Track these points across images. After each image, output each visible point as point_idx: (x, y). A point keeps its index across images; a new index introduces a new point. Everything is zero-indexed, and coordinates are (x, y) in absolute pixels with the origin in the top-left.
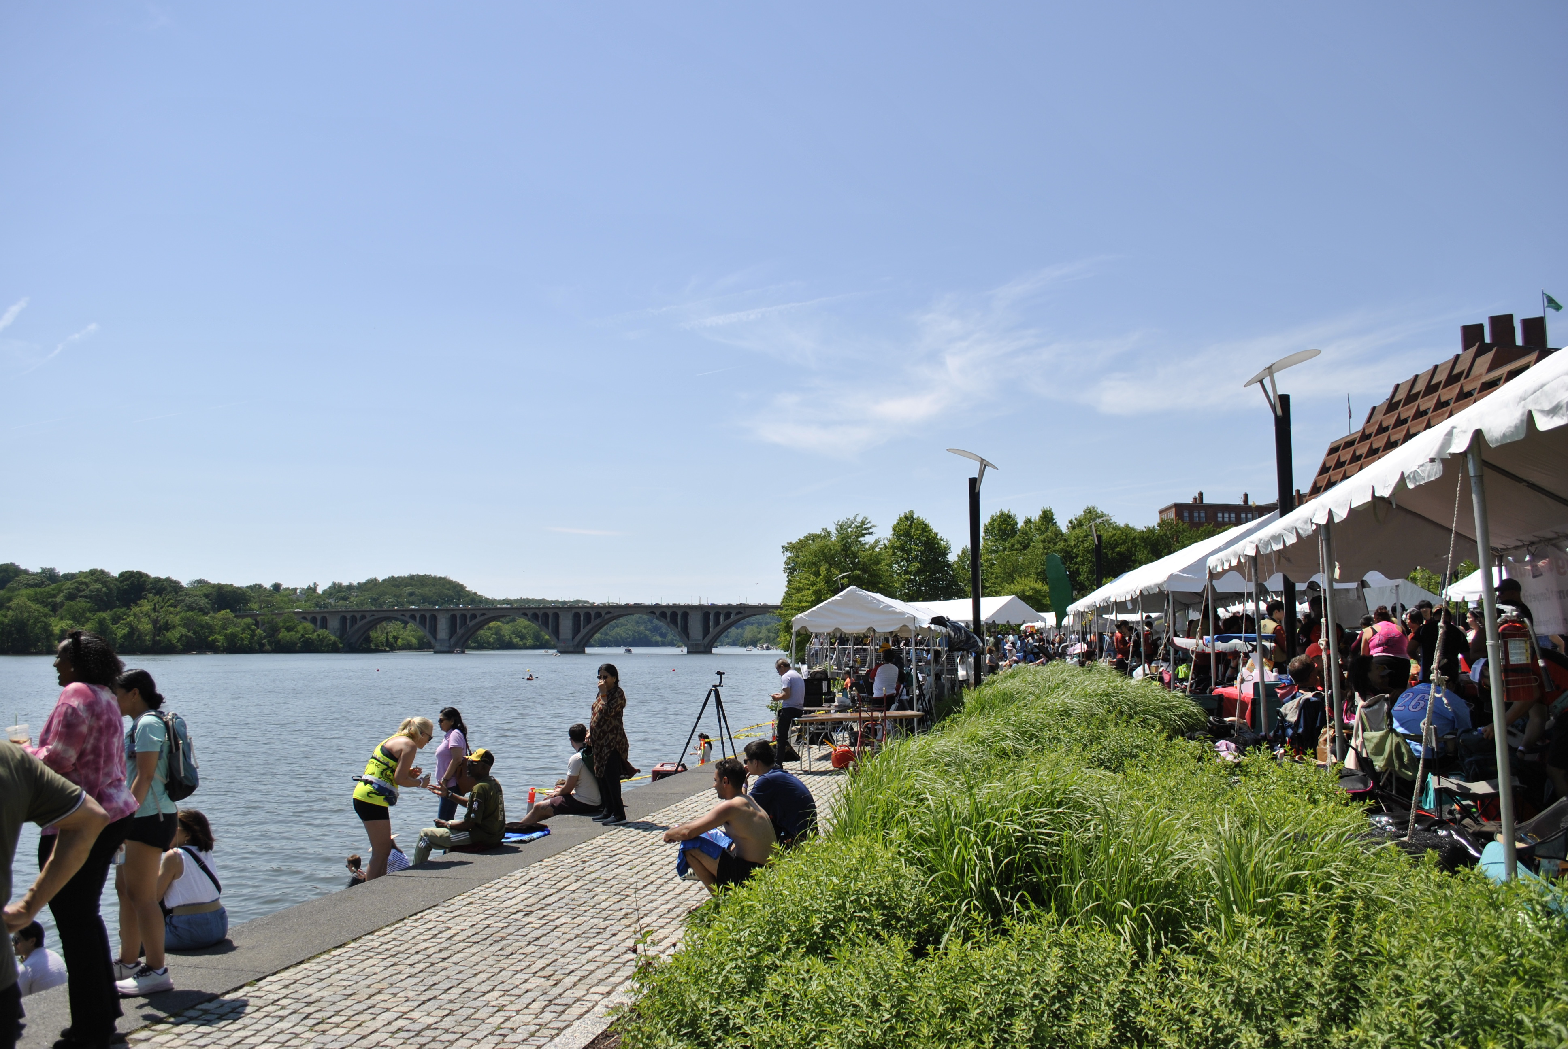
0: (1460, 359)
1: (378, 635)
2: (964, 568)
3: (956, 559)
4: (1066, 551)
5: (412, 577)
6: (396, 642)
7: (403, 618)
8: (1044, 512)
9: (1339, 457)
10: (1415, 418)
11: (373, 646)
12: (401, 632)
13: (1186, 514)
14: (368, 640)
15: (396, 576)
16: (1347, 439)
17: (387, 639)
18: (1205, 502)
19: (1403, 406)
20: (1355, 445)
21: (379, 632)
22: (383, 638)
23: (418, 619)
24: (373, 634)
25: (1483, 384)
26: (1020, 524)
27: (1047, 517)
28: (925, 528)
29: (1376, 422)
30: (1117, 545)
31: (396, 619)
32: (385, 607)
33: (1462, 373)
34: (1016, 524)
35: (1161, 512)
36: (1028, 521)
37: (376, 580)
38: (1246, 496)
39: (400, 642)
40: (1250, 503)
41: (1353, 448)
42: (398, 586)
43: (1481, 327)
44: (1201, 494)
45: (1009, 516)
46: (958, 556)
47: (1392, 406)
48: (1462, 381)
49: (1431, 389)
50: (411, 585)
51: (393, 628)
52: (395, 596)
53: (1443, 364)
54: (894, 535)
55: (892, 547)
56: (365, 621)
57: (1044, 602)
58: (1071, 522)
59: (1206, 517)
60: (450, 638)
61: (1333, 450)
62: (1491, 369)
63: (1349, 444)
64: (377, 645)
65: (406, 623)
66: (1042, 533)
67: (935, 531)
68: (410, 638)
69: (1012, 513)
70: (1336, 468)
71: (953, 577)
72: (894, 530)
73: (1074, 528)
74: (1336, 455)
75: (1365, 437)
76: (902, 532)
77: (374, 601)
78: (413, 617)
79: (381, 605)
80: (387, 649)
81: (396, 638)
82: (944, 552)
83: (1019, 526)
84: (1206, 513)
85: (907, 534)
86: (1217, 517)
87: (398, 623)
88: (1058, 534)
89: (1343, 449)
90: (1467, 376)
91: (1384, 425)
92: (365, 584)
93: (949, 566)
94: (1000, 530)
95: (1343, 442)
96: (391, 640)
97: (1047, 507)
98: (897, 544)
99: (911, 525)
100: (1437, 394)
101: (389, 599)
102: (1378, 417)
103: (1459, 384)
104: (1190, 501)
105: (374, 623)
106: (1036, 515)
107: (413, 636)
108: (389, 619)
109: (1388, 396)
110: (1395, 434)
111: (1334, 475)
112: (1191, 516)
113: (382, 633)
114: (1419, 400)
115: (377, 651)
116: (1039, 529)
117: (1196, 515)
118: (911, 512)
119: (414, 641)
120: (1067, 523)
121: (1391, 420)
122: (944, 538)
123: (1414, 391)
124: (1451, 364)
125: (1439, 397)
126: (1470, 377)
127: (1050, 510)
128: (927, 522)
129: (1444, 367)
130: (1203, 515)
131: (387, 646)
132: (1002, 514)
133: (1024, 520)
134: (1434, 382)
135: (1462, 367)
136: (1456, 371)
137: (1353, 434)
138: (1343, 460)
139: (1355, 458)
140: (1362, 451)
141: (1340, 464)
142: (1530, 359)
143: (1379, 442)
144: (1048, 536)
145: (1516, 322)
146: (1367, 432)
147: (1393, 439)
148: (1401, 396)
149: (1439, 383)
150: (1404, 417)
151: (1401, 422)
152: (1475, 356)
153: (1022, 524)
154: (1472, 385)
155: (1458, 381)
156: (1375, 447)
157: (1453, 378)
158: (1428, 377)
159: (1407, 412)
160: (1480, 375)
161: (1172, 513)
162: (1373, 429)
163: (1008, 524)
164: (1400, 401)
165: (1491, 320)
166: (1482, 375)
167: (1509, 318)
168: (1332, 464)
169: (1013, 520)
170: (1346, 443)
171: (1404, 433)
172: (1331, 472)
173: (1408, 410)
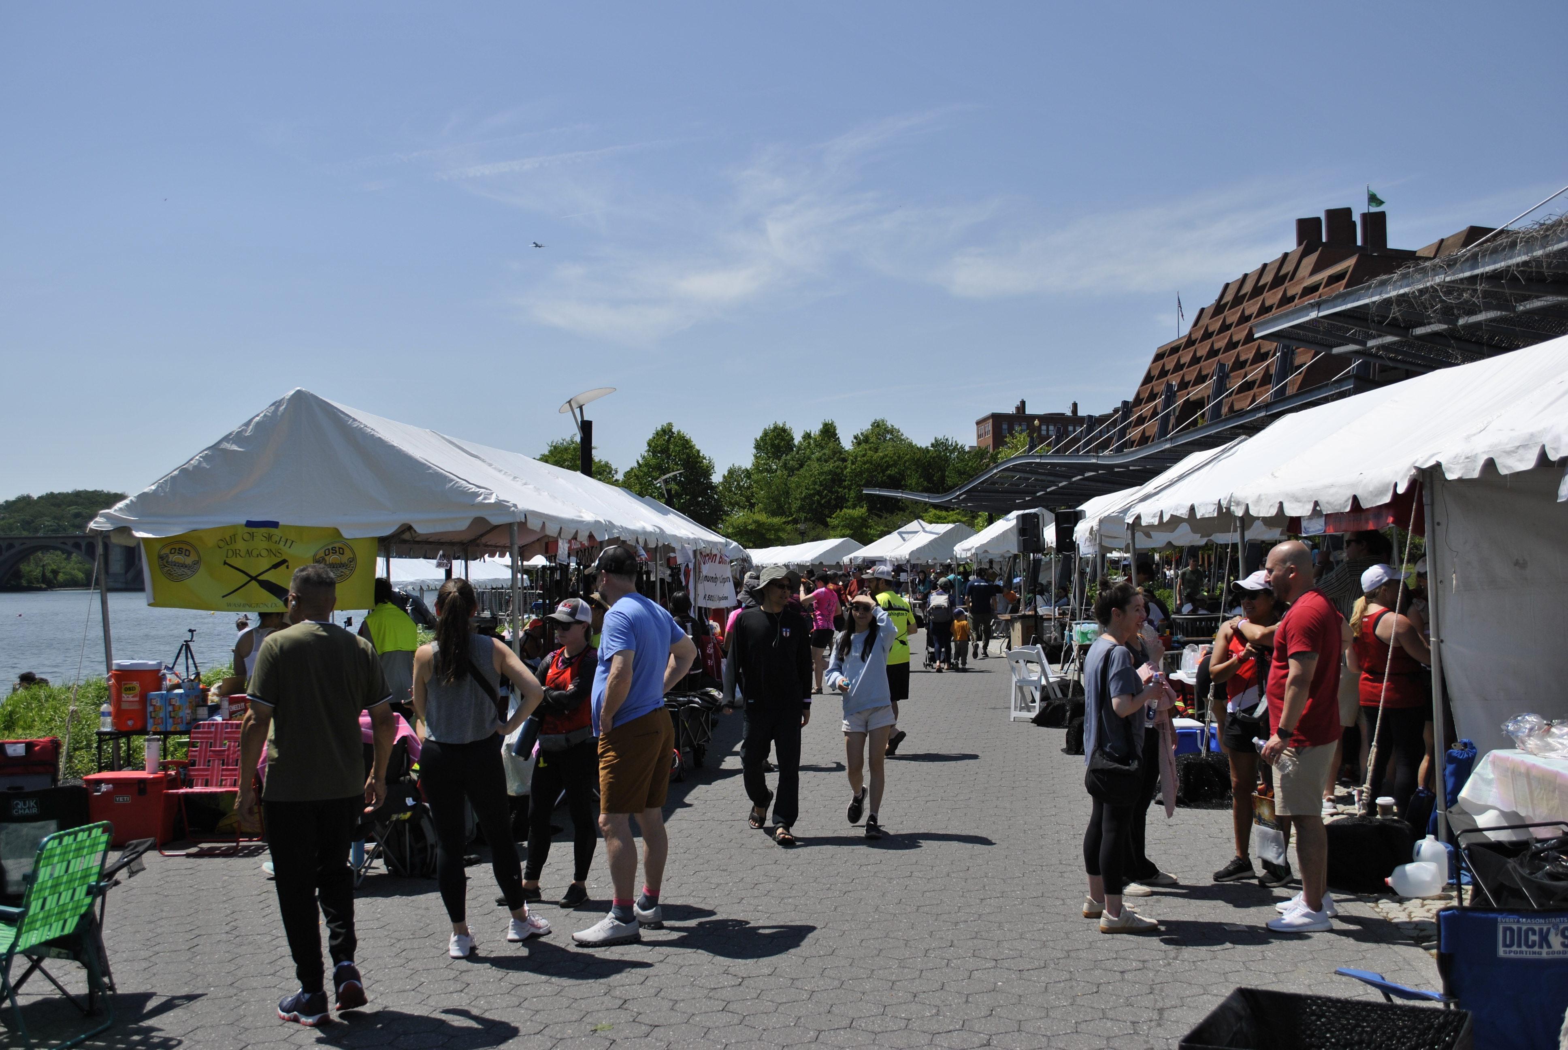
0: (1289, 258)
1: (30, 568)
2: (731, 491)
3: (721, 480)
4: (836, 474)
5: (78, 494)
6: (55, 578)
7: (63, 546)
8: (825, 425)
9: (1164, 365)
10: (1239, 323)
11: (24, 583)
12: (63, 564)
13: (1005, 426)
14: (18, 575)
15: (56, 491)
16: (1174, 345)
17: (44, 575)
18: (1028, 412)
19: (1229, 309)
20: (1180, 352)
21: (32, 565)
22: (37, 572)
23: (83, 547)
24: (24, 568)
25: (1305, 288)
26: (798, 439)
27: (829, 431)
28: (686, 444)
29: (1202, 327)
30: (888, 467)
31: (56, 548)
32: (40, 534)
33: (1287, 274)
34: (793, 439)
35: (978, 423)
36: (807, 436)
37: (29, 497)
38: (1075, 405)
39: (61, 577)
40: (1080, 413)
41: (1177, 355)
42: (59, 505)
43: (1318, 220)
44: (1023, 403)
45: (784, 430)
46: (724, 477)
47: (1219, 308)
48: (1286, 284)
49: (1257, 291)
50: (77, 504)
51: (51, 560)
52: (55, 518)
53: (1272, 263)
54: (649, 451)
55: (647, 465)
56: (13, 551)
57: (768, 536)
58: (855, 438)
59: (1028, 429)
60: (126, 572)
61: (1159, 357)
62: (1314, 272)
63: (1175, 350)
64: (30, 582)
65: (69, 554)
66: (822, 448)
67: (697, 447)
68: (76, 572)
69: (787, 427)
70: (1159, 378)
71: (717, 501)
72: (649, 445)
73: (859, 444)
74: (1161, 362)
75: (1190, 342)
76: (659, 449)
77: (26, 524)
78: (77, 546)
79: (36, 530)
80: (44, 586)
81: (55, 572)
82: (707, 472)
83: (796, 442)
84: (1028, 426)
85: (665, 451)
86: (1041, 430)
87: (59, 553)
88: (838, 451)
89: (1169, 355)
90: (1292, 279)
91: (1210, 330)
92: (14, 502)
93: (713, 488)
94: (773, 445)
95: (1169, 347)
96: (49, 575)
97: (828, 420)
98: (653, 462)
99: (669, 439)
100: (1261, 297)
101: (47, 522)
102: (1205, 321)
103: (1283, 287)
104: (1011, 410)
105: (26, 554)
106: (815, 429)
107: (79, 570)
108: (45, 548)
109: (1217, 297)
110: (1218, 341)
111: (1157, 385)
112: (1010, 429)
113: (37, 565)
114: (1245, 304)
115: (30, 588)
116: (819, 444)
117: (1016, 426)
118: (670, 425)
119: (81, 575)
120: (852, 438)
121: (1216, 326)
122: (707, 456)
123: (1242, 292)
124: (1277, 264)
125: (1263, 301)
126: (1295, 280)
127: (832, 424)
128: (688, 437)
129: (1272, 266)
130: (1024, 427)
131: (43, 582)
132: (776, 428)
133: (802, 434)
134: (1261, 283)
135: (1288, 268)
136: (1282, 273)
137: (1179, 339)
138: (1167, 368)
139: (1179, 367)
140: (1186, 359)
141: (1163, 373)
142: (1350, 263)
143: (1203, 350)
144: (824, 454)
145: (1357, 218)
146: (1193, 337)
147: (1216, 346)
148: (1229, 297)
149: (1265, 286)
150: (1228, 322)
151: (1225, 327)
152: (1304, 254)
153: (800, 439)
154: (1294, 289)
155: (1283, 284)
156: (1199, 354)
157: (1279, 280)
158: (1256, 277)
159: (1232, 316)
160: (1304, 278)
161: (990, 428)
162: (1199, 334)
163: (783, 439)
164: (1227, 303)
165: (1330, 213)
166: (1306, 277)
167: (1348, 212)
168: (1156, 373)
169: (789, 434)
170: (1172, 349)
171: (1226, 341)
172: (1154, 382)
173: (1233, 314)
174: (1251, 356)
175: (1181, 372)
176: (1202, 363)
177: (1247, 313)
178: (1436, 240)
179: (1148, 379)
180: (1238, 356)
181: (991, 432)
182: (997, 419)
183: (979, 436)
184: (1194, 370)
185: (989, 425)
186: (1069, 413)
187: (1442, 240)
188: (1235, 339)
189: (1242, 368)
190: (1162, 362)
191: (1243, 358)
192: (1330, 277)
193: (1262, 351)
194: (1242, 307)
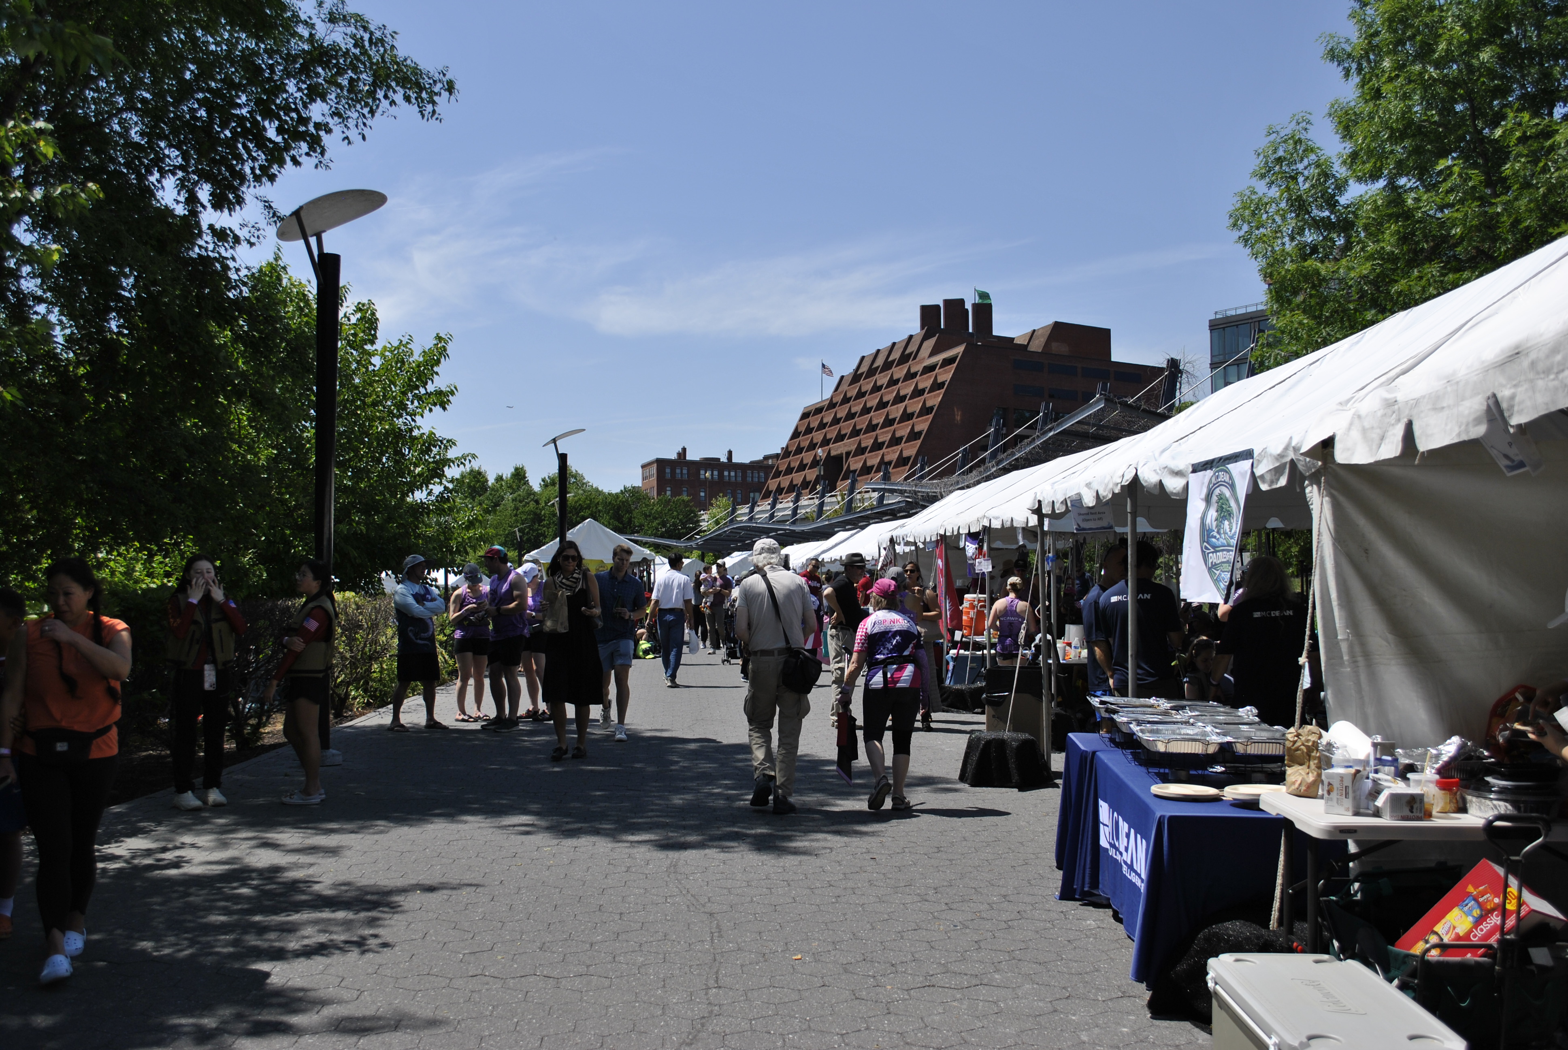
0: (913, 340)
4: (535, 514)
8: (516, 469)
9: (809, 423)
10: (872, 392)
13: (668, 470)
16: (818, 406)
18: (688, 458)
19: (864, 379)
20: (823, 413)
25: (925, 367)
26: (491, 481)
27: (519, 475)
29: (841, 392)
33: (912, 353)
34: (487, 481)
35: (643, 467)
36: (499, 479)
38: (730, 453)
40: (734, 460)
41: (821, 415)
43: (938, 307)
44: (684, 449)
45: (479, 473)
47: (856, 377)
48: (910, 362)
49: (888, 365)
53: (900, 342)
58: (543, 480)
59: (688, 473)
61: (805, 416)
62: (932, 355)
63: (819, 410)
66: (514, 491)
69: (482, 470)
70: (805, 433)
73: (546, 486)
75: (832, 405)
83: (490, 483)
84: (688, 470)
86: (700, 474)
88: (530, 493)
89: (814, 415)
90: (915, 358)
91: (849, 395)
94: (469, 486)
95: (814, 408)
97: (519, 465)
100: (890, 371)
102: (844, 387)
103: (908, 364)
104: (673, 456)
106: (507, 473)
109: (855, 367)
110: (855, 406)
111: (803, 440)
112: (673, 472)
114: (877, 376)
116: (510, 487)
117: (678, 471)
120: (540, 481)
121: (853, 392)
123: (875, 365)
124: (904, 344)
125: (892, 375)
126: (917, 359)
127: (522, 468)
129: (900, 345)
130: (685, 471)
132: (472, 471)
133: (494, 476)
134: (890, 359)
135: (912, 348)
136: (907, 352)
137: (822, 401)
138: (812, 426)
139: (822, 426)
140: (828, 419)
141: (809, 430)
142: (959, 350)
143: (842, 413)
144: (519, 495)
145: (968, 306)
146: (834, 401)
147: (853, 410)
148: (864, 368)
149: (894, 361)
150: (863, 390)
151: (861, 395)
152: (926, 337)
153: (493, 481)
154: (917, 368)
155: (908, 361)
156: (839, 416)
157: (905, 358)
158: (887, 353)
159: (867, 385)
160: (924, 359)
161: (655, 471)
162: (839, 399)
163: (478, 481)
164: (862, 373)
165: (947, 302)
166: (925, 359)
167: (961, 302)
168: (802, 429)
169: (484, 477)
170: (816, 409)
171: (861, 406)
172: (800, 438)
173: (868, 383)
174: (881, 421)
175: (824, 431)
176: (841, 424)
177: (879, 384)
178: (1029, 330)
179: (796, 434)
180: (871, 420)
181: (655, 475)
182: (661, 463)
183: (644, 479)
184: (835, 429)
185: (654, 469)
186: (724, 459)
187: (1034, 331)
188: (869, 405)
189: (874, 430)
190: (807, 420)
191: (874, 422)
192: (944, 360)
193: (890, 417)
194: (875, 378)
